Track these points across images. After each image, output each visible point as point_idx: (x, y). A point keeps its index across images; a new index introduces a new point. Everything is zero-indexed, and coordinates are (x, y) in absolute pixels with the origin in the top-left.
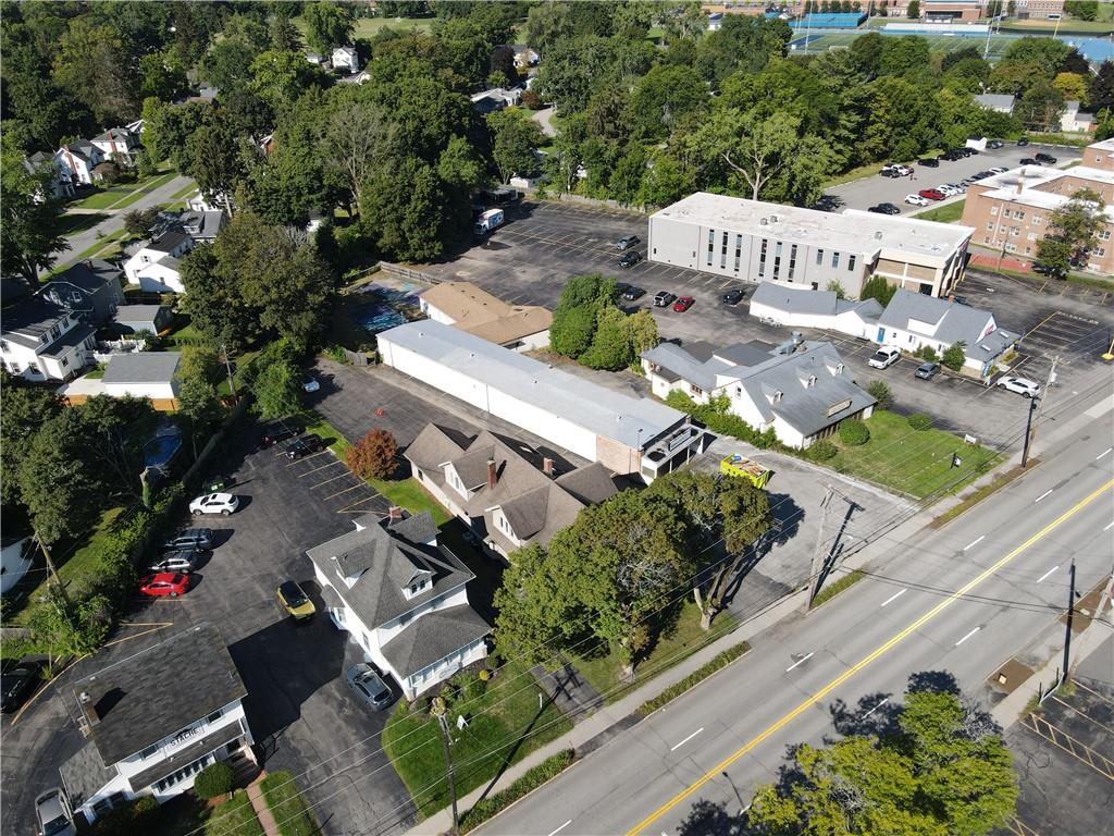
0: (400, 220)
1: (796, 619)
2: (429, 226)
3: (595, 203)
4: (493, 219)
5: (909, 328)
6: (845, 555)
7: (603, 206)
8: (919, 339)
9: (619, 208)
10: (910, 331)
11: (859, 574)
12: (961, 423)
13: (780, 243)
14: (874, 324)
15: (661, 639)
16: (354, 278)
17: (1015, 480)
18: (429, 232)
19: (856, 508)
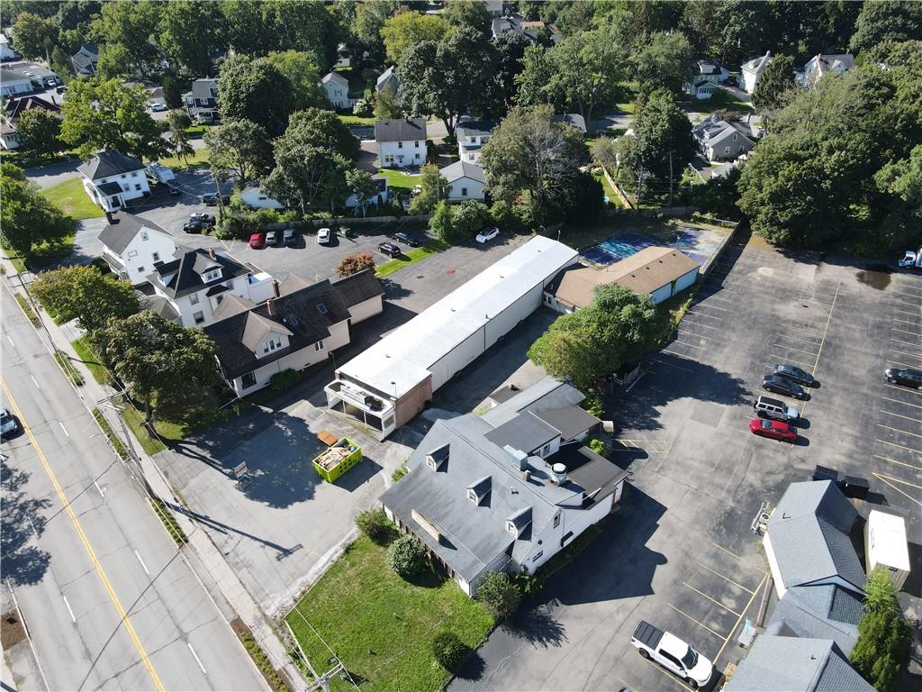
0: (760, 188)
6: (211, 533)
18: (781, 216)
19: (281, 553)
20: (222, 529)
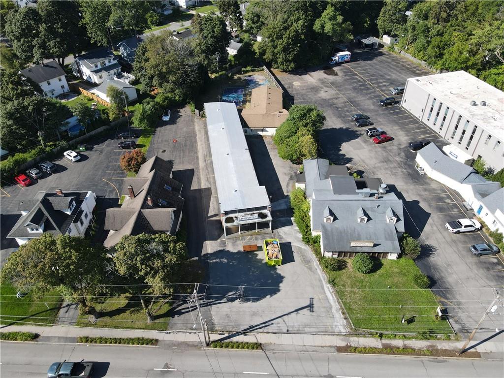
0: (275, 47)
1: (195, 346)
2: (290, 53)
3: (416, 61)
4: (343, 57)
5: (495, 214)
6: (265, 331)
7: (419, 64)
8: (499, 226)
9: (426, 68)
10: (495, 217)
11: (258, 346)
12: (458, 297)
13: (468, 121)
14: (479, 200)
15: (128, 312)
16: (248, 71)
17: (441, 358)
18: (289, 57)
19: (309, 308)
20: (267, 324)
